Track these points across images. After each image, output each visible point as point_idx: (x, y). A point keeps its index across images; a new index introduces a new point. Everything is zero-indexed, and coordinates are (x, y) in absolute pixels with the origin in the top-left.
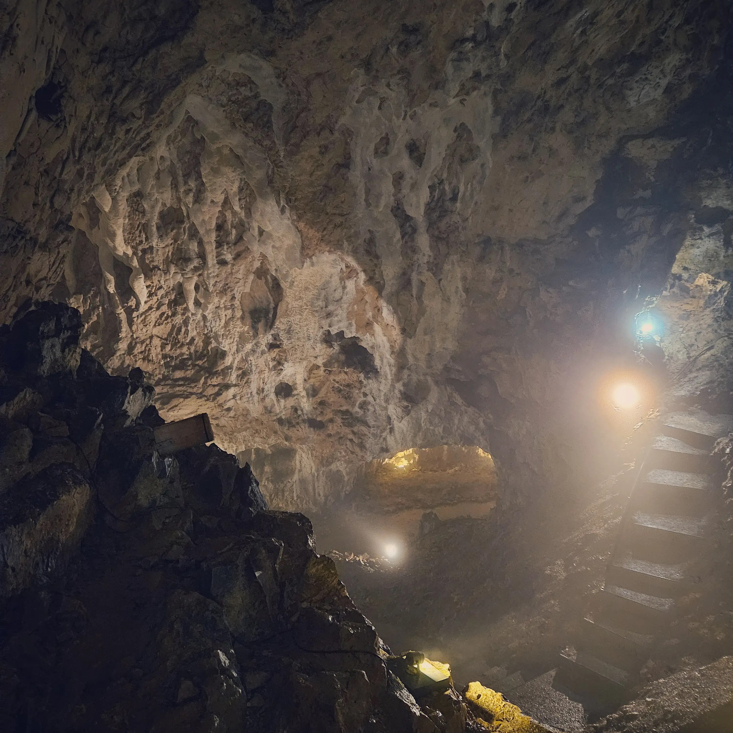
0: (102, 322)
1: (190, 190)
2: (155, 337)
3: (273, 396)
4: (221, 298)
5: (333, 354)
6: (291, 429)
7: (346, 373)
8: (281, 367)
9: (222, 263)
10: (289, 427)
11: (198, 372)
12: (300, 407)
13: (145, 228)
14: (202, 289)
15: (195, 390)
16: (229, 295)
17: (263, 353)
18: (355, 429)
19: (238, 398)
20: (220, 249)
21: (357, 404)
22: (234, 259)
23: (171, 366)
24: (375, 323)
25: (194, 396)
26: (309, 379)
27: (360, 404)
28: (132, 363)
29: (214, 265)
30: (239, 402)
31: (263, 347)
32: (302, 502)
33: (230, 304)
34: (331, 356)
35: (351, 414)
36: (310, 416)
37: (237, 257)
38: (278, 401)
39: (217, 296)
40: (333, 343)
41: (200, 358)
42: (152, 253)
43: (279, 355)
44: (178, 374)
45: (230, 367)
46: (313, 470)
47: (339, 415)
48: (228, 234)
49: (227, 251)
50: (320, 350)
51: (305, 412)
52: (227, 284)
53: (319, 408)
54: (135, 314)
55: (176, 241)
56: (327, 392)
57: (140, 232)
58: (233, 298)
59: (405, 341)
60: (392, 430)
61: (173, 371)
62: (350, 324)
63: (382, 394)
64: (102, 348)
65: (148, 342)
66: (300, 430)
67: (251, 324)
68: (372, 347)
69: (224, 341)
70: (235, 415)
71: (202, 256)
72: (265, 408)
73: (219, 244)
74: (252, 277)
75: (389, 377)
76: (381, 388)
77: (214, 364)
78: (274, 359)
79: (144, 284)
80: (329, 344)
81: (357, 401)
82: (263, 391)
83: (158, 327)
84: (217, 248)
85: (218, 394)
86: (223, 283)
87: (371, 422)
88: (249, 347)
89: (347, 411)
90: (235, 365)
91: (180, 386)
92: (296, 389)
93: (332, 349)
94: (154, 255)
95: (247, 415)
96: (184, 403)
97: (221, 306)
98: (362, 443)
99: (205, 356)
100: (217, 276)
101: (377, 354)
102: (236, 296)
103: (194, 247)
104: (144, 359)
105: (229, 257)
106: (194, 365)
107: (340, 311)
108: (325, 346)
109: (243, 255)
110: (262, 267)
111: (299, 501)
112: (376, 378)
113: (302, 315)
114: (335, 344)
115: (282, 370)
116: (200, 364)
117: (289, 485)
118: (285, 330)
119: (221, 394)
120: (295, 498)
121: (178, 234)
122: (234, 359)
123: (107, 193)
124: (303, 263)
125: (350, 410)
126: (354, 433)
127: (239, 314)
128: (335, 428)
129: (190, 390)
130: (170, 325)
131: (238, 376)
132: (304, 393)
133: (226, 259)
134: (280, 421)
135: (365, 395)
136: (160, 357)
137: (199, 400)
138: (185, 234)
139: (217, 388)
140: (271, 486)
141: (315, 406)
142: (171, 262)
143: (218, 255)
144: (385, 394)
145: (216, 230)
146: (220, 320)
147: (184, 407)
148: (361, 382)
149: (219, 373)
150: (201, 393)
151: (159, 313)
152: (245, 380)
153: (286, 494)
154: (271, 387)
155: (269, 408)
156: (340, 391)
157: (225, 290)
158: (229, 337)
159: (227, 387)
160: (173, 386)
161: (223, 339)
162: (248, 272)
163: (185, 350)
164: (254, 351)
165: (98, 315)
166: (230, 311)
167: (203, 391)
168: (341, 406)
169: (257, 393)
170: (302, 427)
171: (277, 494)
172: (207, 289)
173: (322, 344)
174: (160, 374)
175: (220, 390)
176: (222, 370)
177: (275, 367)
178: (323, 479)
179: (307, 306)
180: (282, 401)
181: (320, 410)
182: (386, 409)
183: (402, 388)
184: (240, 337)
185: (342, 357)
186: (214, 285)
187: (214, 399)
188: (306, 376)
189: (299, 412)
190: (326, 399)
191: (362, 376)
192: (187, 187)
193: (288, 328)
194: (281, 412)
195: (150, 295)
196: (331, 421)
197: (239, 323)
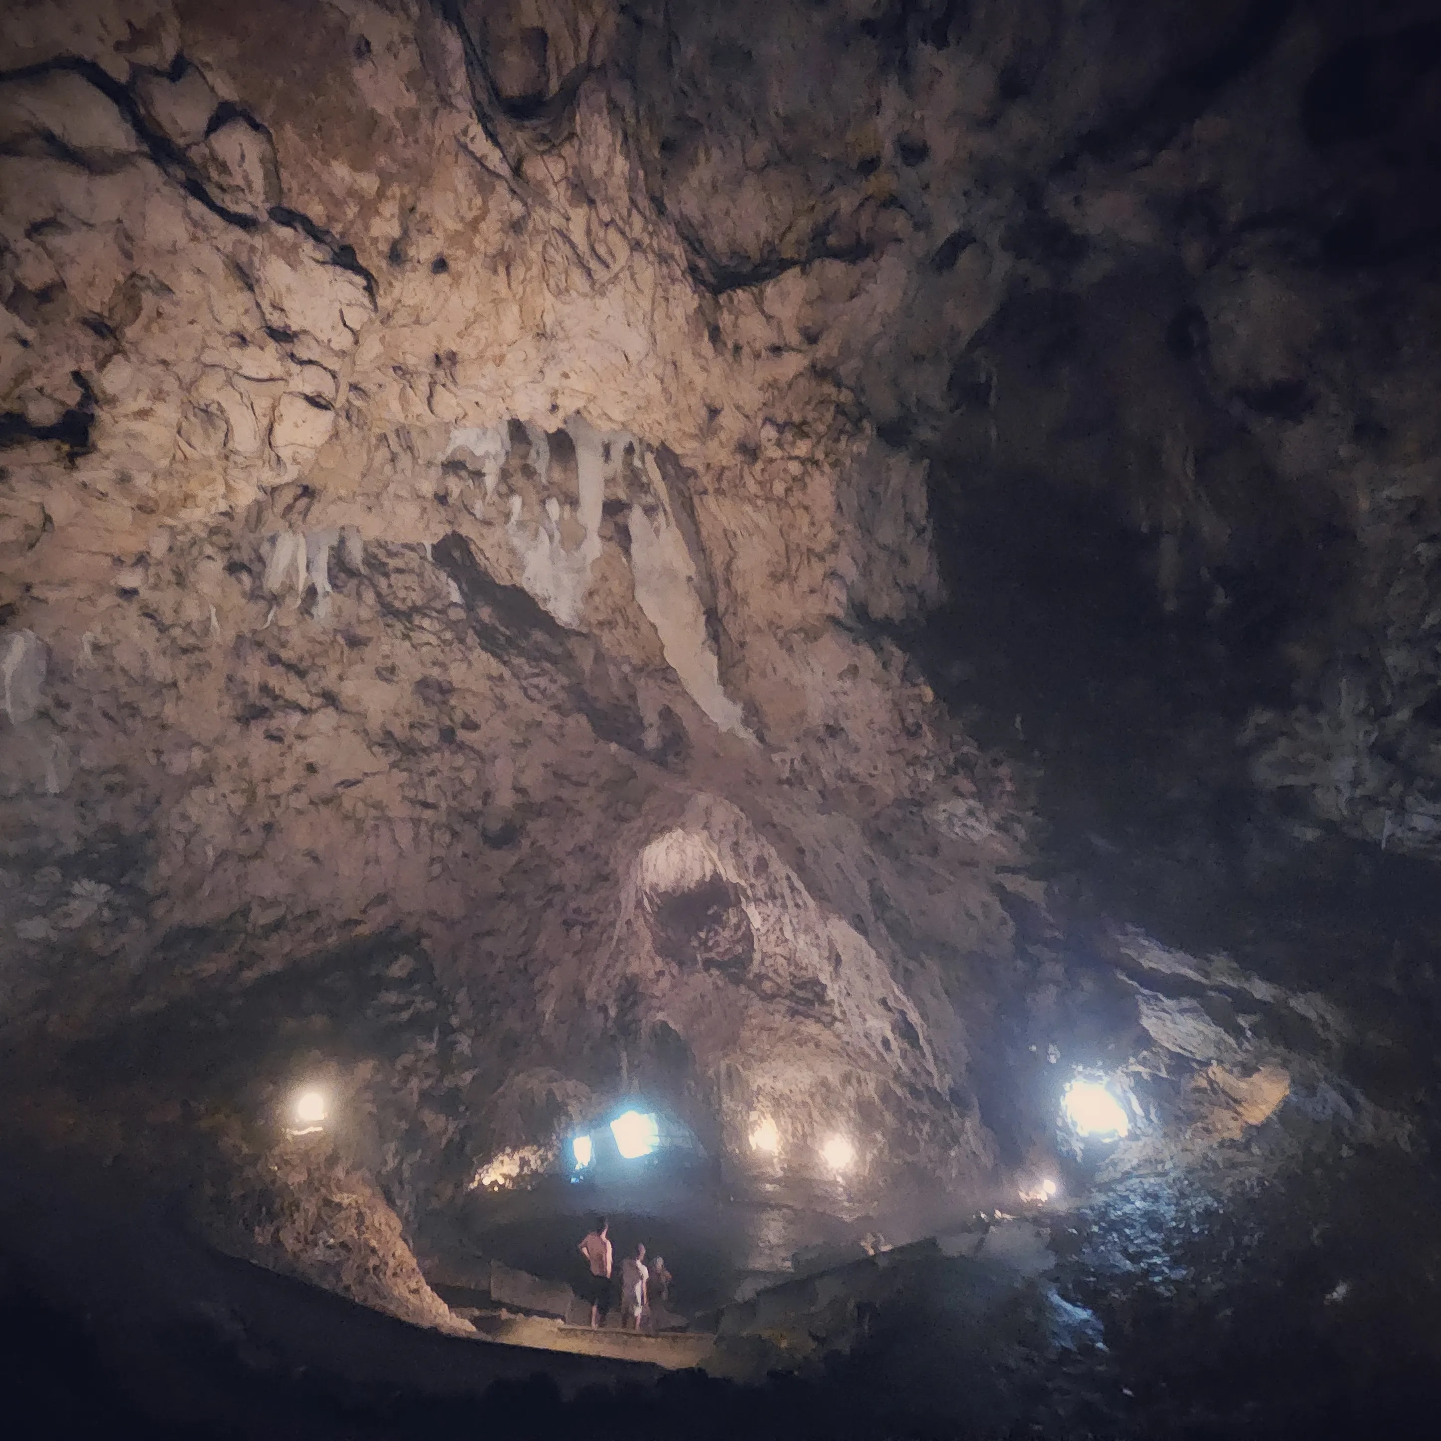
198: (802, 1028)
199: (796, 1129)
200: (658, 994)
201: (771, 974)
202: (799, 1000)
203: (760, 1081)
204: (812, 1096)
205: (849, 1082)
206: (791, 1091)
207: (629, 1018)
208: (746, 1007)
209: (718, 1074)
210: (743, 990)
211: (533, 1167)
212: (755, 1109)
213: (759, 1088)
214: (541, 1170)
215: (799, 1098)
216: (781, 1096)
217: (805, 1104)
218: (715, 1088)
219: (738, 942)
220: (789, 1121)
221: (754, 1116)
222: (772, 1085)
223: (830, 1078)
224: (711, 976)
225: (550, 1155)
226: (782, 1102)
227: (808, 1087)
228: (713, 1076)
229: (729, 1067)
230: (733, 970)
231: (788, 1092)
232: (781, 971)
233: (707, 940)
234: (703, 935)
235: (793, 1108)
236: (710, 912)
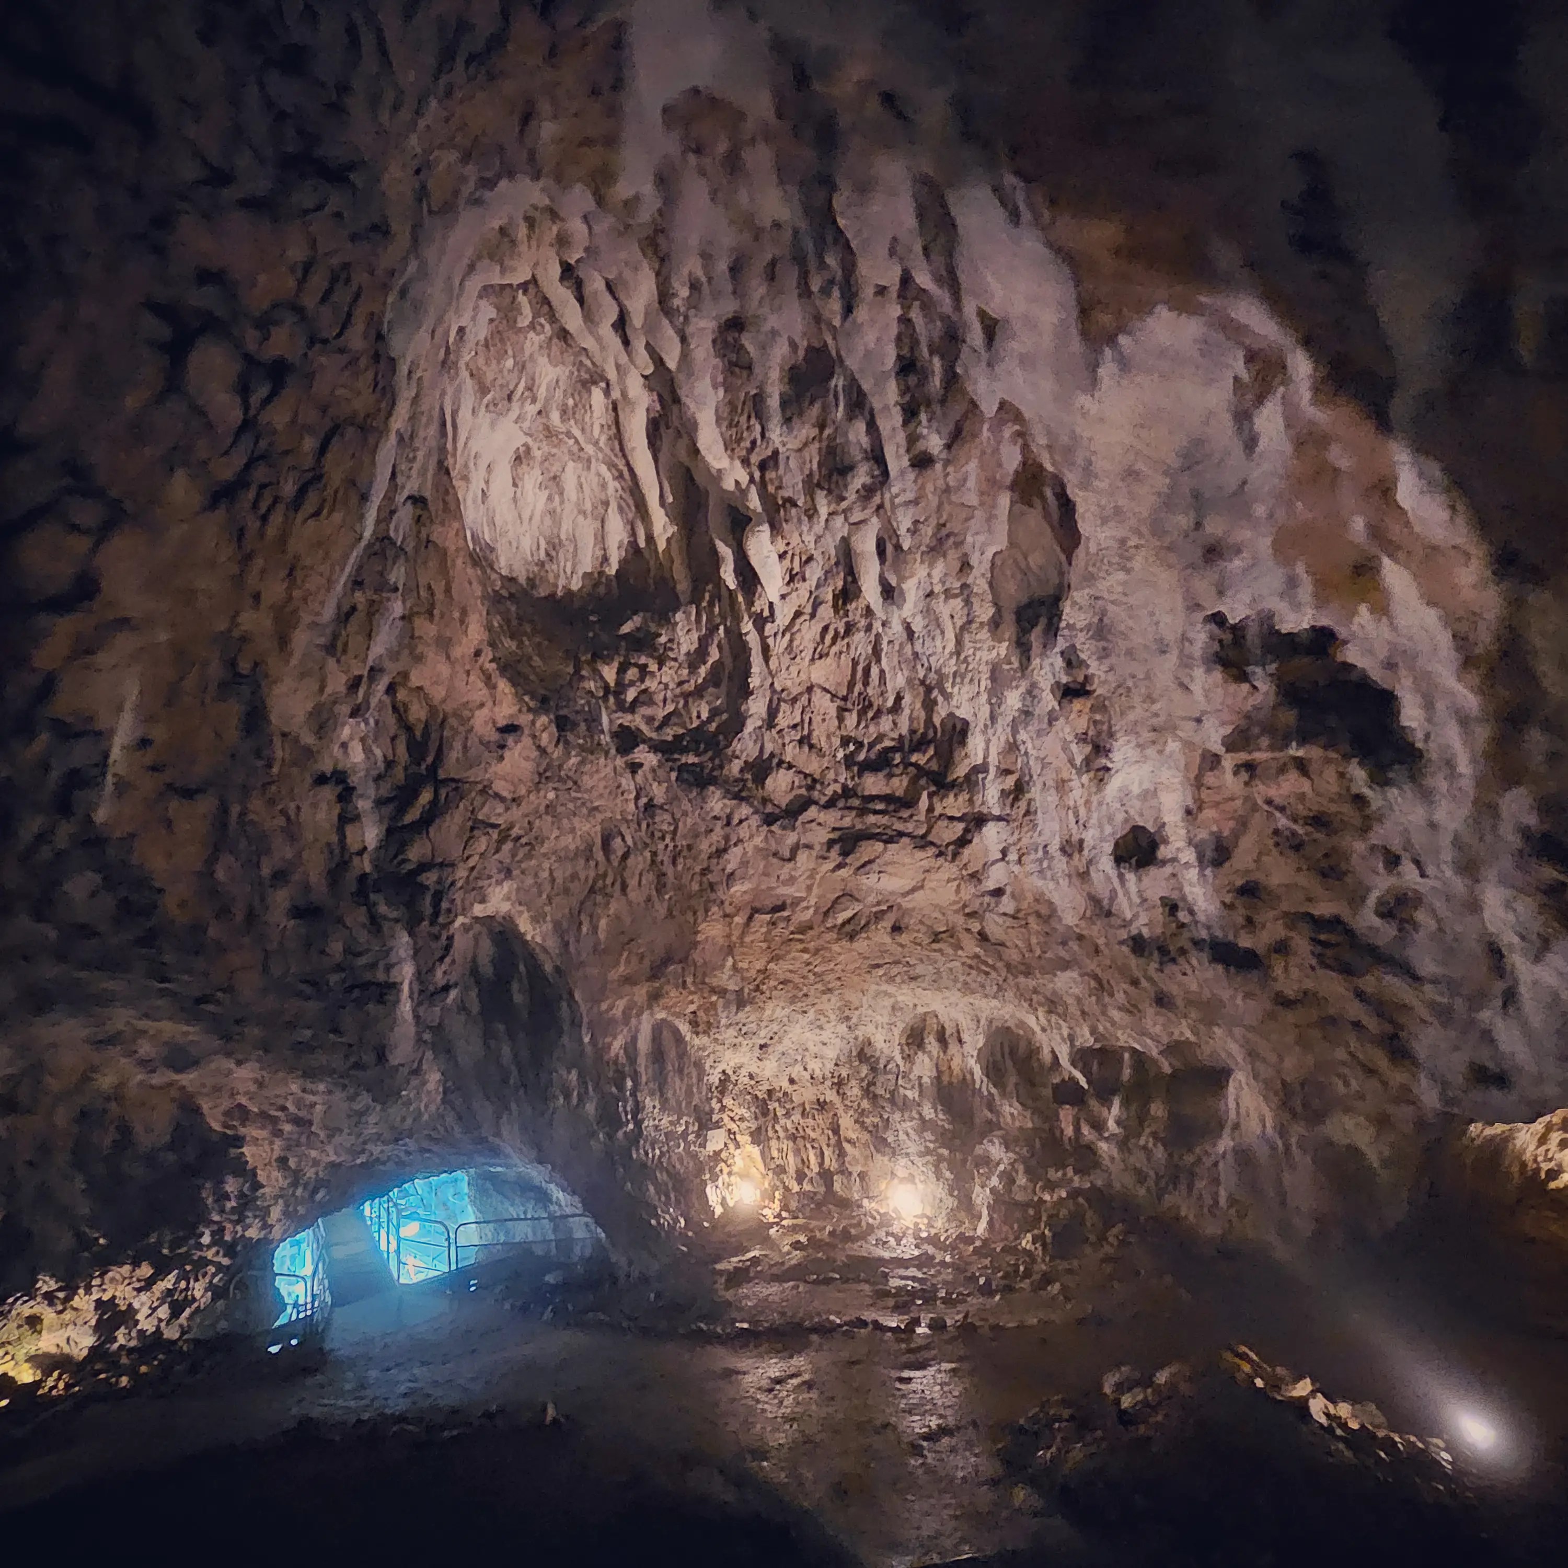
0: (728, 661)
1: (832, 282)
2: (818, 692)
3: (1106, 864)
4: (931, 565)
5: (1256, 708)
6: (1170, 968)
7: (1302, 766)
8: (1104, 761)
9: (922, 462)
10: (1161, 963)
11: (914, 781)
12: (1184, 898)
13: (757, 404)
14: (889, 549)
15: (909, 827)
16: (953, 555)
17: (1052, 719)
18: (1368, 983)
19: (1013, 856)
20: (912, 426)
21: (1372, 900)
22: (948, 447)
23: (855, 764)
24: (1386, 561)
25: (905, 840)
26: (1200, 809)
27: (1380, 902)
28: (777, 752)
29: (902, 473)
30: (1016, 869)
31: (1048, 701)
32: (1242, 1216)
33: (958, 585)
34: (1248, 717)
35: (1349, 932)
36: (1219, 934)
37: (956, 438)
38: (1121, 877)
39: (922, 562)
40: (1250, 669)
41: (920, 744)
42: (776, 466)
43: (1095, 722)
44: (873, 784)
45: (982, 768)
46: (1269, 1130)
47: (1306, 928)
48: (925, 375)
49: (929, 427)
50: (1207, 693)
51: (1201, 917)
52: (944, 525)
53: (1238, 903)
54: (769, 629)
55: (822, 427)
56: (1260, 854)
57: (749, 417)
58: (965, 566)
59: (1516, 603)
60: (1510, 998)
61: (860, 775)
62: (1292, 583)
63: (1445, 840)
64: (725, 716)
65: (804, 699)
66: (1189, 971)
67: (1014, 638)
68: (1390, 666)
69: (956, 689)
70: (1018, 911)
71: (877, 457)
72: (1095, 900)
73: (910, 413)
74: (1005, 500)
75: (1464, 767)
76: (1440, 815)
77: (947, 759)
78: (1082, 738)
79: (771, 547)
80: (1235, 671)
81: (1369, 890)
82: (1081, 849)
83: (818, 662)
84: (905, 423)
85: (963, 842)
86: (933, 522)
87: (1427, 966)
88: (1013, 700)
89: (1335, 922)
90: (993, 760)
91: (876, 812)
92: (1166, 842)
93: (1245, 687)
94: (781, 471)
95: (1050, 917)
96: (887, 857)
97: (936, 590)
98: (1395, 1036)
99: (930, 742)
100: (915, 502)
101: (1407, 682)
102: (974, 561)
103: (858, 433)
104: (801, 742)
105: (934, 443)
106: (907, 764)
107: (1244, 534)
108: (1218, 675)
109: (967, 427)
110: (1024, 464)
111: (1232, 1211)
112: (1413, 778)
113: (1128, 571)
114: (1258, 670)
115: (1108, 769)
116: (921, 763)
117: (1208, 1162)
118: (1088, 627)
119: (970, 842)
120: (1223, 1201)
121: (825, 409)
122: (988, 742)
123: (665, 322)
124: (1093, 367)
125: (1346, 915)
126: (1360, 995)
127: (985, 612)
128: (1295, 972)
129: (899, 826)
130: (845, 661)
131: (1004, 793)
132: (1189, 856)
133: (930, 450)
134: (1138, 944)
135: (1392, 861)
136: (837, 742)
137: (920, 854)
138: (837, 405)
139: (960, 826)
140: (1160, 1153)
141: (1228, 899)
142: (819, 485)
143: (912, 439)
144: (1457, 842)
145: (897, 374)
146: (943, 633)
147: (889, 869)
148: (1359, 800)
149: (961, 785)
150: (923, 837)
151: (817, 627)
152: (1023, 804)
153: (1200, 1184)
154: (1102, 840)
155: (1106, 902)
156: (1298, 847)
157: (940, 541)
158: (967, 680)
159: (979, 821)
160: (862, 812)
161: (953, 685)
162: (991, 485)
163: (886, 723)
164: (1027, 713)
165: (720, 646)
166: (958, 603)
167: (928, 832)
168: (1310, 900)
169: (1063, 850)
170: (1194, 962)
171: (1175, 1180)
172: (898, 547)
173: (1208, 671)
174: (836, 781)
175: (967, 831)
176: (967, 777)
177: (1088, 761)
178: (1304, 1161)
179: (1140, 535)
180: (1131, 877)
181: (1241, 911)
182: (1474, 906)
183: (1532, 820)
184: (993, 678)
185: (1289, 717)
186: (914, 531)
187: (955, 855)
188: (1190, 802)
189: (1183, 916)
190: (1259, 876)
191: (1358, 774)
192: (827, 275)
193: (1096, 620)
194: (1136, 916)
195: (792, 578)
196: (1281, 948)
197: (984, 634)
198: (869, 881)
199: (805, 1162)
200: (500, 787)
201: (791, 753)
202: (867, 803)
203: (729, 1060)
204: (839, 1085)
205: (920, 1045)
206: (792, 1081)
207: (416, 853)
208: (720, 853)
209: (631, 1048)
210: (717, 803)
211: (147, 1325)
212: (718, 1125)
213: (725, 1079)
214: (171, 1333)
215: (806, 1094)
216: (770, 1092)
217: (822, 1105)
218: (629, 1084)
219: (699, 692)
220: (787, 1145)
221: (716, 1140)
222: (753, 1069)
223: (879, 1040)
224: (634, 767)
225: (198, 1289)
226: (772, 1105)
227: (830, 1066)
228: (622, 1059)
229: (658, 1029)
230: (691, 759)
231: (785, 1084)
232: (819, 736)
233: (621, 687)
234: (609, 673)
235: (796, 1117)
236: (626, 628)
